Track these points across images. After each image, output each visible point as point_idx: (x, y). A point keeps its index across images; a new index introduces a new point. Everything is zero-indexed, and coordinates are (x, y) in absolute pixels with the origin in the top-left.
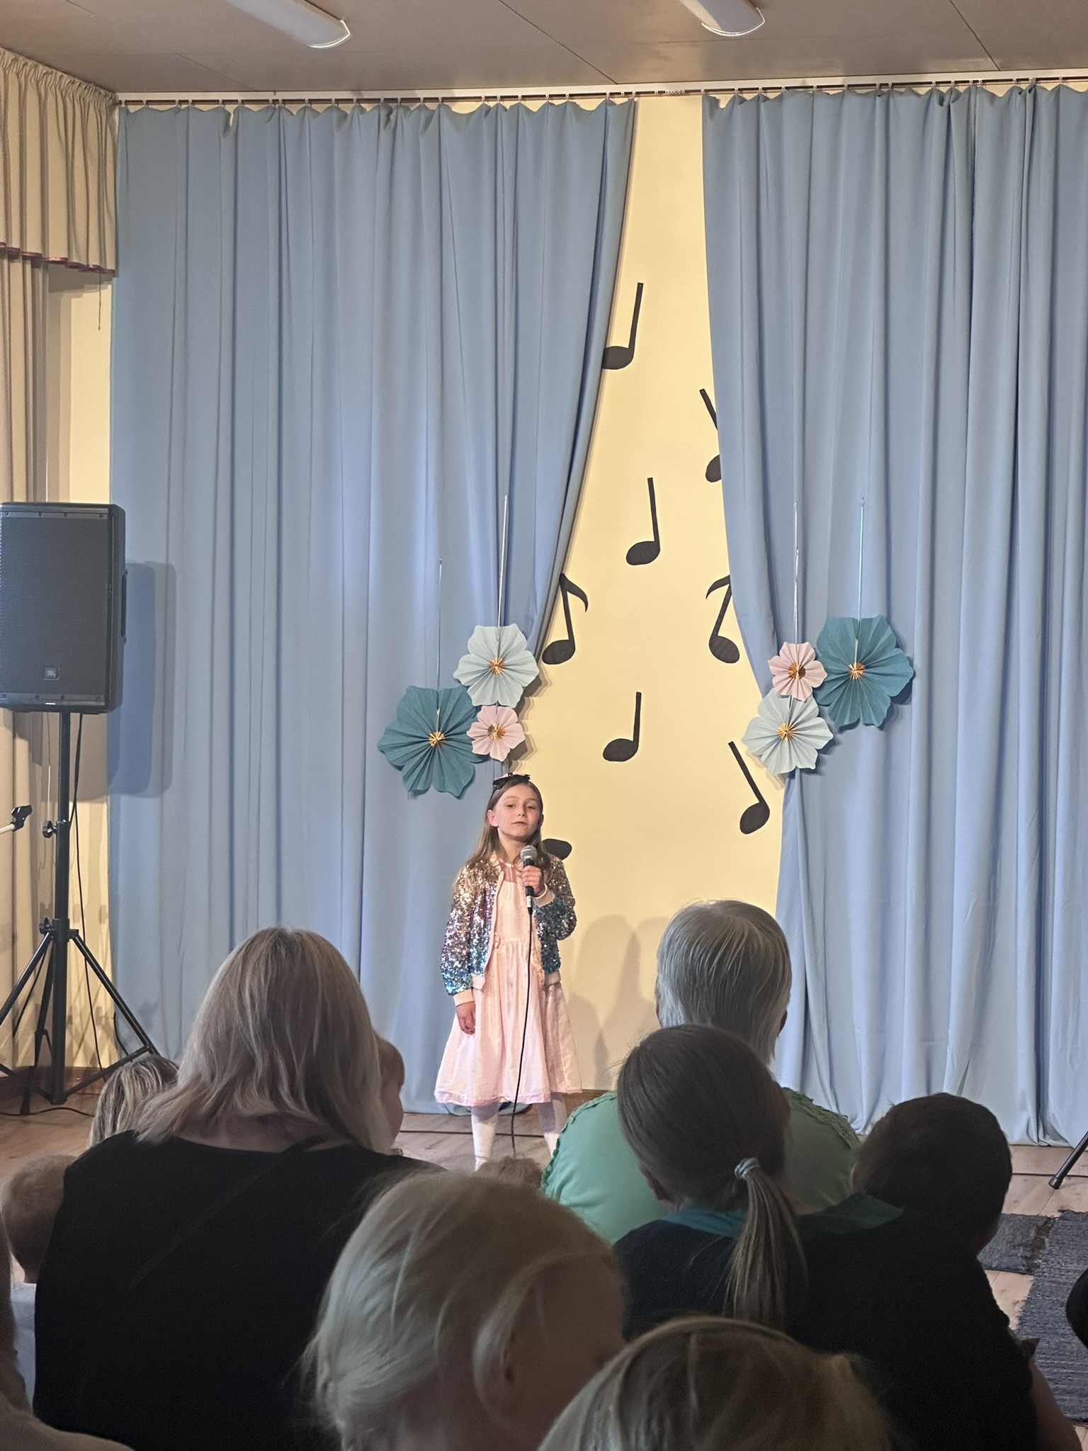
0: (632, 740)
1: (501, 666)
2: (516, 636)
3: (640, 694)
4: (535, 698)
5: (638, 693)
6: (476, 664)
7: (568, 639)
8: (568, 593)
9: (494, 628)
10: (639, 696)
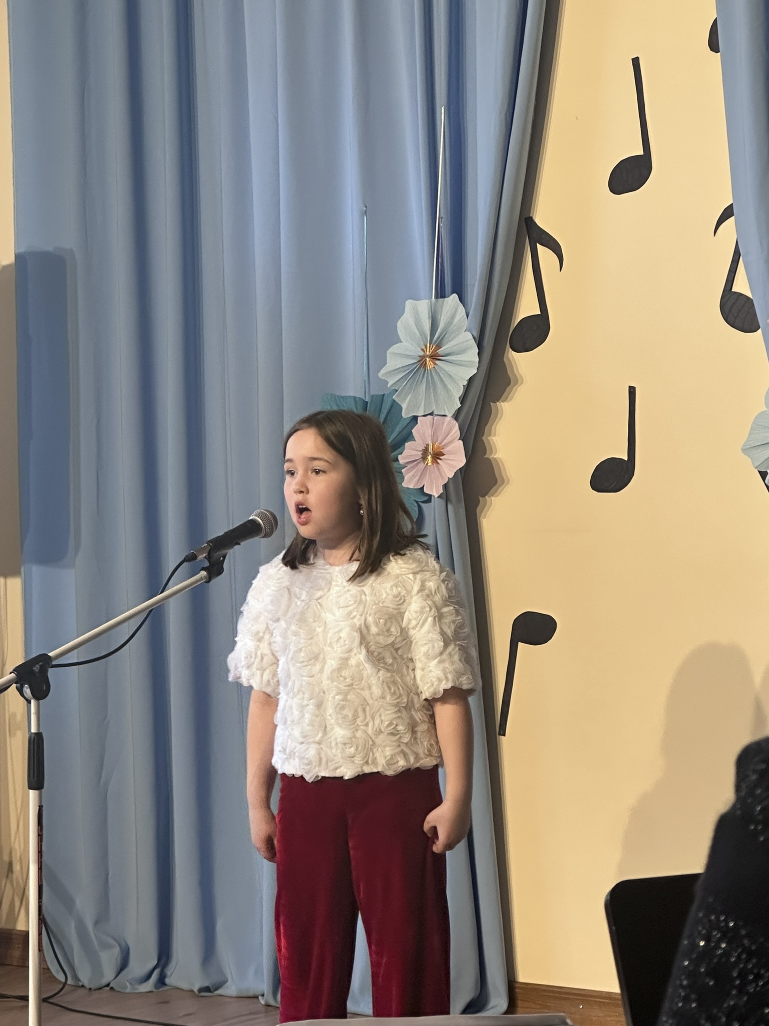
0: (626, 460)
1: (435, 357)
2: (456, 311)
3: (634, 388)
4: (502, 404)
5: (629, 386)
6: (408, 356)
7: (540, 313)
8: (538, 244)
9: (427, 301)
10: (632, 391)
